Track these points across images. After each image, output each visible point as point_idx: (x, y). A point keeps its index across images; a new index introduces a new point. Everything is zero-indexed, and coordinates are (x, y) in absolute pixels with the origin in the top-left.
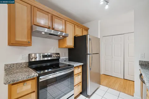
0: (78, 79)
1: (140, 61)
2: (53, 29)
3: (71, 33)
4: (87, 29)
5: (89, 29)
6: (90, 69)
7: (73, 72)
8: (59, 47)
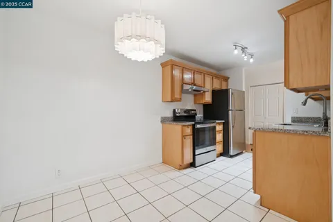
0: (219, 137)
1: (292, 118)
2: (195, 85)
3: (209, 85)
4: (226, 79)
5: (229, 78)
6: (233, 127)
7: (215, 127)
8: (195, 103)
